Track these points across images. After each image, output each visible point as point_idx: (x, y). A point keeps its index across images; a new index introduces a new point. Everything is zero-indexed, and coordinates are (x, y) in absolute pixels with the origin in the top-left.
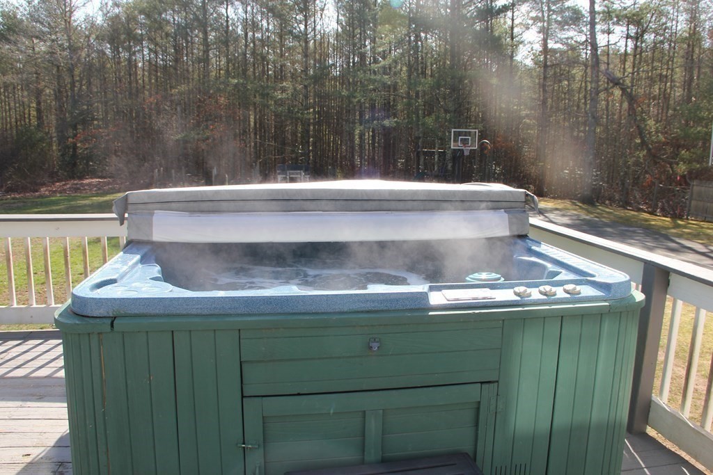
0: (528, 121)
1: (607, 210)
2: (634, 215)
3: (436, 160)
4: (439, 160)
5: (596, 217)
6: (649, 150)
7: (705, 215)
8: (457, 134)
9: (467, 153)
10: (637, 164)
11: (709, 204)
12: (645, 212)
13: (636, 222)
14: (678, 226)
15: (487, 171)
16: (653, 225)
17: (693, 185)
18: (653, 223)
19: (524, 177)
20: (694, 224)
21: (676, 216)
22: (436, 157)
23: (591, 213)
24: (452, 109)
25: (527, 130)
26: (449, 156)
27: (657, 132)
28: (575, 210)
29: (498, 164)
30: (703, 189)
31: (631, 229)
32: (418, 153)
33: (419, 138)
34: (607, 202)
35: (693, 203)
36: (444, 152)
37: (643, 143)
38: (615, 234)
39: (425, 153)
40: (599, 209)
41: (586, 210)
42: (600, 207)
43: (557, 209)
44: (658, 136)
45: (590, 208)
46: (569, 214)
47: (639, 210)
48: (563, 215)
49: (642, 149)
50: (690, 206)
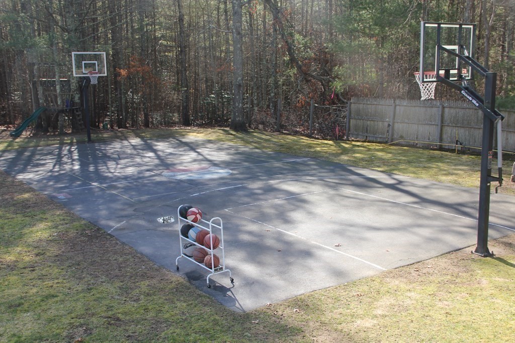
0: (165, 43)
1: (264, 137)
2: (294, 141)
3: (58, 91)
4: (61, 90)
5: (257, 148)
6: (299, 68)
7: (366, 134)
8: (80, 58)
9: (94, 81)
10: (287, 83)
11: (369, 122)
12: (303, 135)
13: (300, 149)
14: (345, 151)
15: (123, 101)
16: (319, 152)
17: (351, 103)
18: (318, 149)
19: (166, 104)
20: (358, 146)
21: (338, 138)
22: (58, 87)
23: (250, 143)
24: (72, 27)
25: (165, 52)
26: (74, 85)
27: (306, 46)
28: (231, 140)
29: (135, 92)
30: (361, 106)
31: (298, 160)
32: (34, 84)
33: (34, 64)
34: (261, 126)
35: (352, 122)
36: (69, 81)
37: (293, 60)
38: (286, 169)
39: (43, 84)
40: (255, 137)
41: (242, 139)
42: (255, 134)
43: (210, 141)
44: (307, 52)
45: (246, 137)
46: (225, 146)
47: (296, 133)
48: (220, 149)
49: (292, 67)
50: (349, 126)
